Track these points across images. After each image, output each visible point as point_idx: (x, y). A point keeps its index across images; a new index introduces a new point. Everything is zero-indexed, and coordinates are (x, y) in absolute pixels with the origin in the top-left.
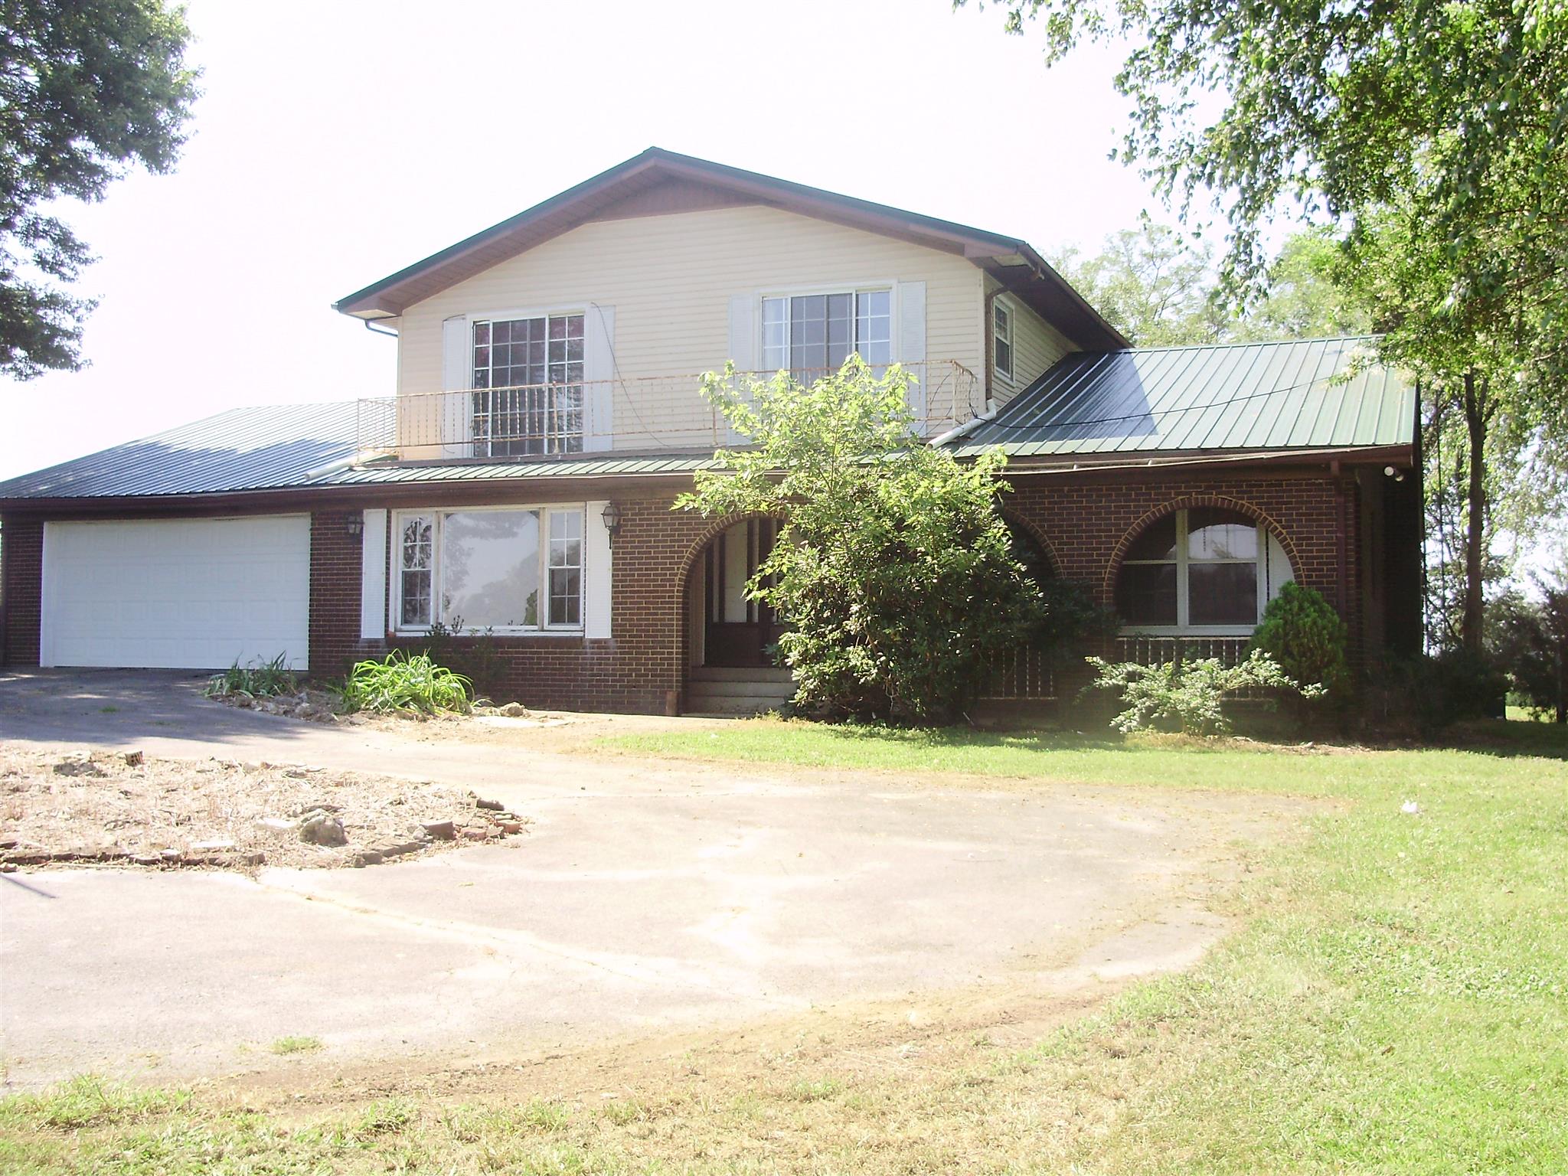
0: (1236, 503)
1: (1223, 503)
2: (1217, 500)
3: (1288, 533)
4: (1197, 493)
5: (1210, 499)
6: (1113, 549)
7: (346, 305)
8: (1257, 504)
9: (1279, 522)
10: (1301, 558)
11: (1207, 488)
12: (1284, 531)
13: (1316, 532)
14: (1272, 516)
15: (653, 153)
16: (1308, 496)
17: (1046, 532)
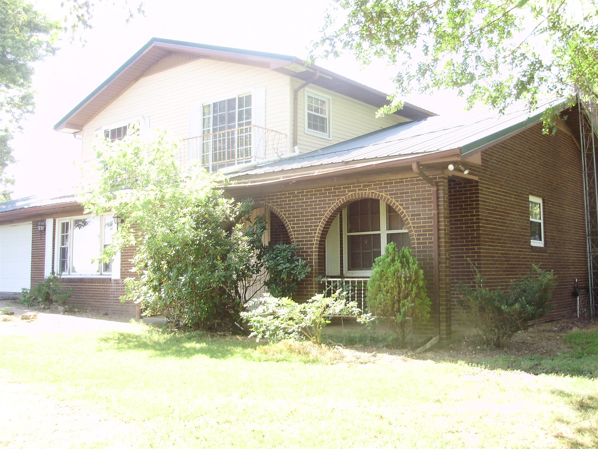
0: (379, 195)
1: (372, 195)
2: (369, 193)
3: (407, 212)
4: (359, 190)
5: (365, 193)
6: (318, 226)
7: (57, 127)
8: (390, 194)
9: (402, 205)
10: (414, 227)
11: (364, 186)
12: (404, 211)
13: (422, 211)
14: (398, 201)
15: (154, 40)
16: (417, 188)
17: (287, 218)
